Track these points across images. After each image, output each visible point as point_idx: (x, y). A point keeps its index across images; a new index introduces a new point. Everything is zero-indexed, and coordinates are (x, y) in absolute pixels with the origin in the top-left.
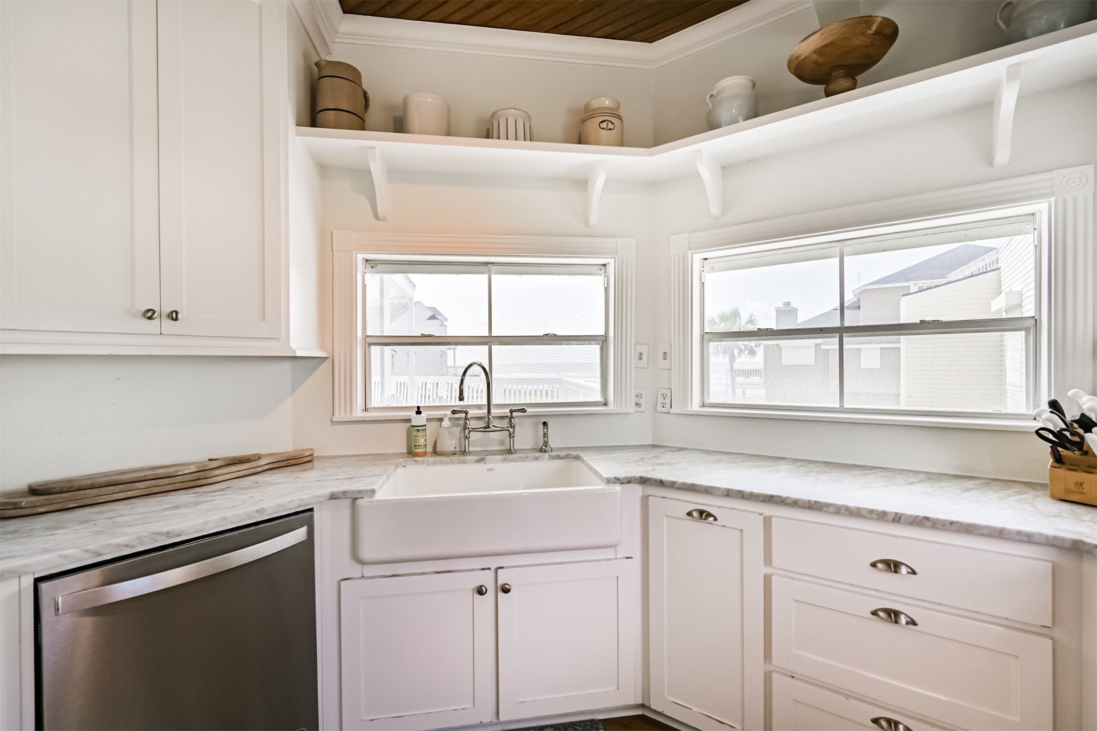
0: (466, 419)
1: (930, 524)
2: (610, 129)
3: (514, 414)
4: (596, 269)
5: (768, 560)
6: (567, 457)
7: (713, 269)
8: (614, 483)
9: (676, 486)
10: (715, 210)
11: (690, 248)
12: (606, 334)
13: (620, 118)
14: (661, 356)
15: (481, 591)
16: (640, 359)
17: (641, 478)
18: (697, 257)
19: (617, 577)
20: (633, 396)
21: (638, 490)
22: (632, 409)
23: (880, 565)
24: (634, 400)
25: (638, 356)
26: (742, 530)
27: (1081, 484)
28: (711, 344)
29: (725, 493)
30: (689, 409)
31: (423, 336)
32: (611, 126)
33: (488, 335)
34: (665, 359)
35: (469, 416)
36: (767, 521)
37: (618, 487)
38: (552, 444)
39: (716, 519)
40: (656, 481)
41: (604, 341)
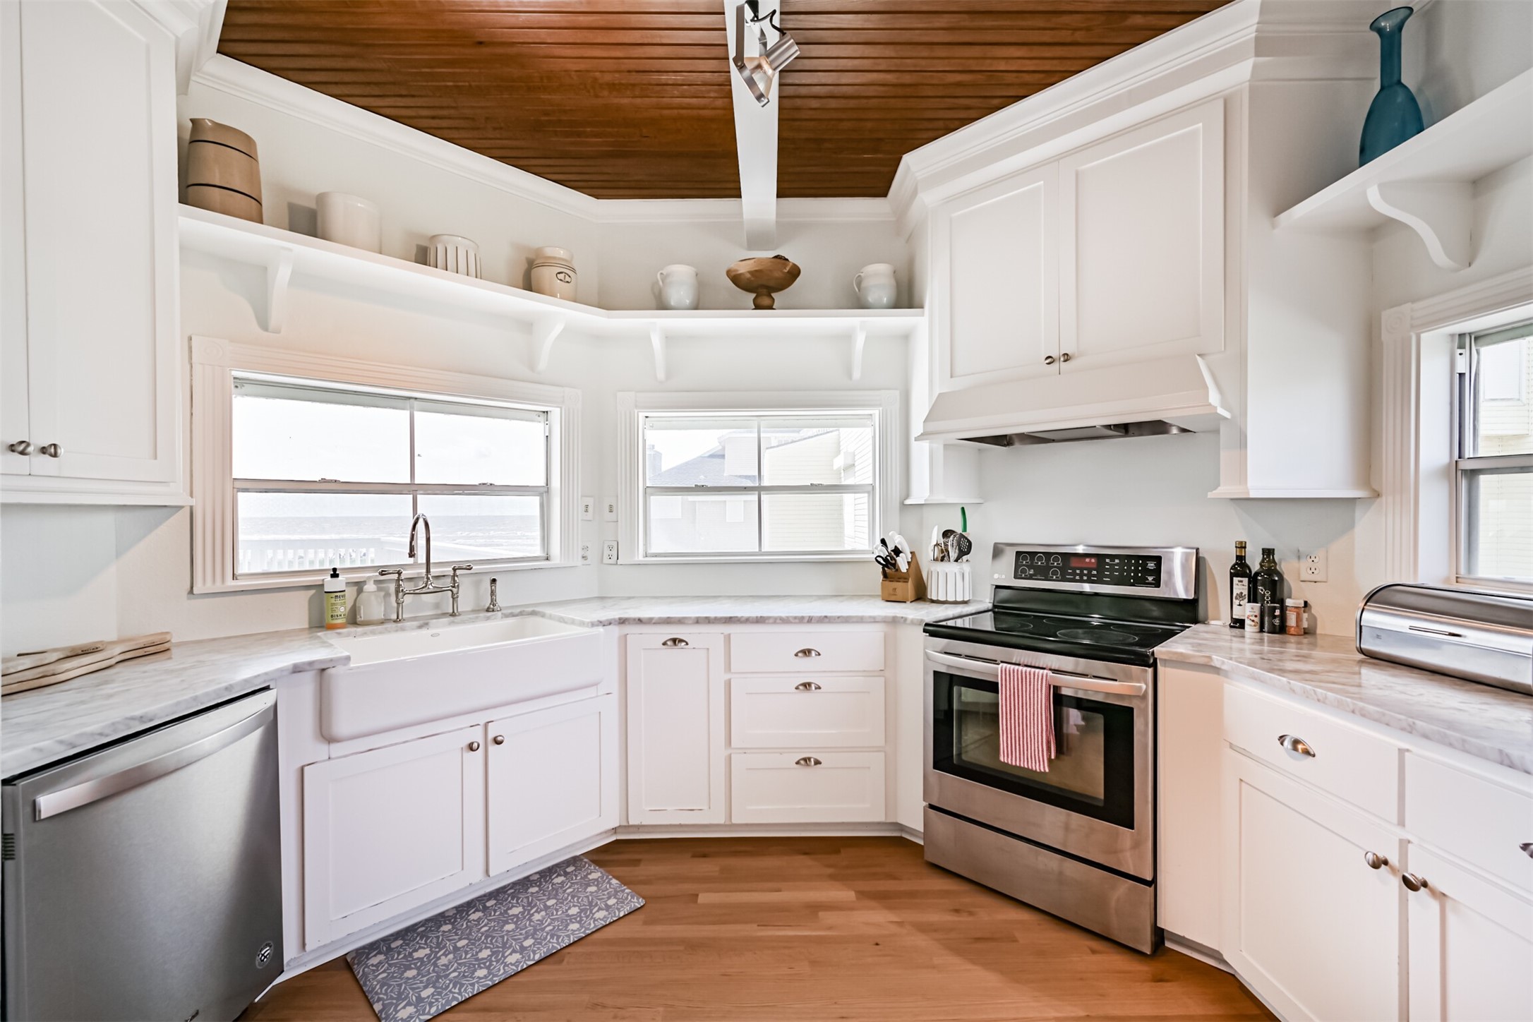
0: (398, 580)
1: (827, 620)
2: (568, 282)
3: (458, 572)
4: (534, 415)
5: (728, 668)
6: (521, 614)
7: (652, 427)
8: (598, 625)
9: (653, 621)
10: (661, 375)
11: (636, 407)
12: (547, 485)
13: (574, 270)
14: (607, 509)
15: (471, 747)
16: (586, 511)
17: (620, 619)
18: (642, 415)
19: (600, 713)
20: (580, 549)
21: (615, 630)
22: (579, 562)
23: (800, 654)
24: (581, 553)
25: (584, 509)
26: (708, 649)
27: (895, 589)
28: (652, 497)
29: (695, 621)
30: (636, 559)
31: (324, 481)
32: (568, 279)
33: (409, 482)
34: (611, 511)
35: (403, 577)
36: (728, 638)
37: (601, 629)
38: (500, 601)
39: (687, 644)
40: (634, 619)
41: (544, 492)
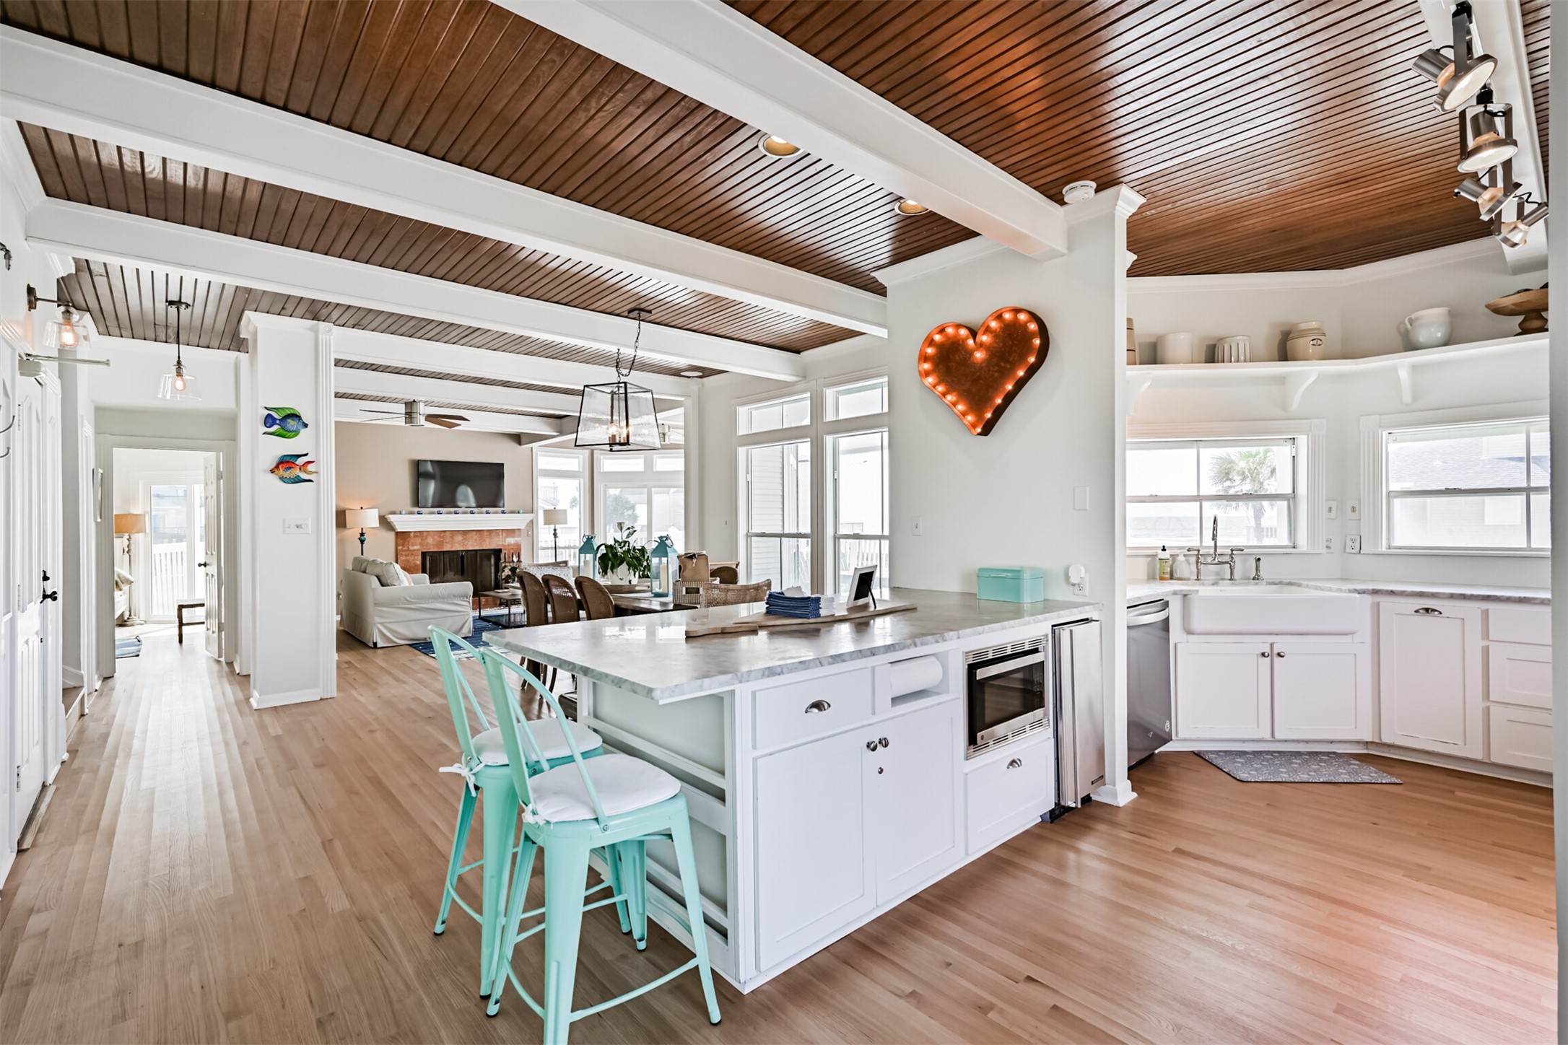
0: (1198, 554)
2: (1320, 345)
3: (1234, 552)
4: (1282, 442)
5: (1486, 635)
6: (1280, 583)
7: (1395, 440)
8: (1353, 592)
9: (1406, 593)
10: (1407, 398)
11: (1380, 427)
12: (1294, 492)
14: (1350, 510)
15: (1263, 654)
16: (1330, 511)
17: (1373, 590)
18: (1385, 433)
19: (1356, 655)
20: (1325, 540)
21: (1369, 599)
22: (1324, 550)
24: (1325, 544)
25: (1328, 510)
26: (1463, 619)
28: (1395, 500)
29: (1450, 596)
30: (1380, 550)
31: (1151, 496)
32: (1319, 342)
33: (1196, 494)
34: (1353, 511)
35: (1201, 553)
36: (1486, 614)
37: (1357, 595)
38: (1262, 573)
39: (1441, 613)
40: (1387, 591)
41: (1292, 498)
